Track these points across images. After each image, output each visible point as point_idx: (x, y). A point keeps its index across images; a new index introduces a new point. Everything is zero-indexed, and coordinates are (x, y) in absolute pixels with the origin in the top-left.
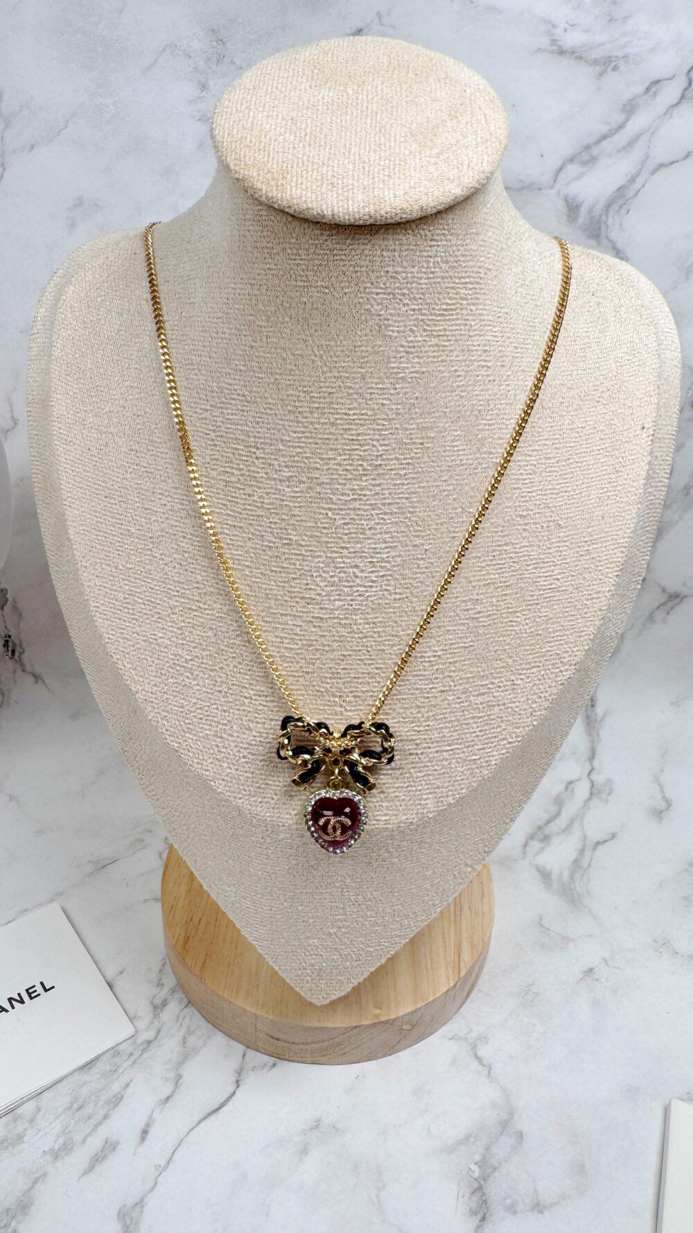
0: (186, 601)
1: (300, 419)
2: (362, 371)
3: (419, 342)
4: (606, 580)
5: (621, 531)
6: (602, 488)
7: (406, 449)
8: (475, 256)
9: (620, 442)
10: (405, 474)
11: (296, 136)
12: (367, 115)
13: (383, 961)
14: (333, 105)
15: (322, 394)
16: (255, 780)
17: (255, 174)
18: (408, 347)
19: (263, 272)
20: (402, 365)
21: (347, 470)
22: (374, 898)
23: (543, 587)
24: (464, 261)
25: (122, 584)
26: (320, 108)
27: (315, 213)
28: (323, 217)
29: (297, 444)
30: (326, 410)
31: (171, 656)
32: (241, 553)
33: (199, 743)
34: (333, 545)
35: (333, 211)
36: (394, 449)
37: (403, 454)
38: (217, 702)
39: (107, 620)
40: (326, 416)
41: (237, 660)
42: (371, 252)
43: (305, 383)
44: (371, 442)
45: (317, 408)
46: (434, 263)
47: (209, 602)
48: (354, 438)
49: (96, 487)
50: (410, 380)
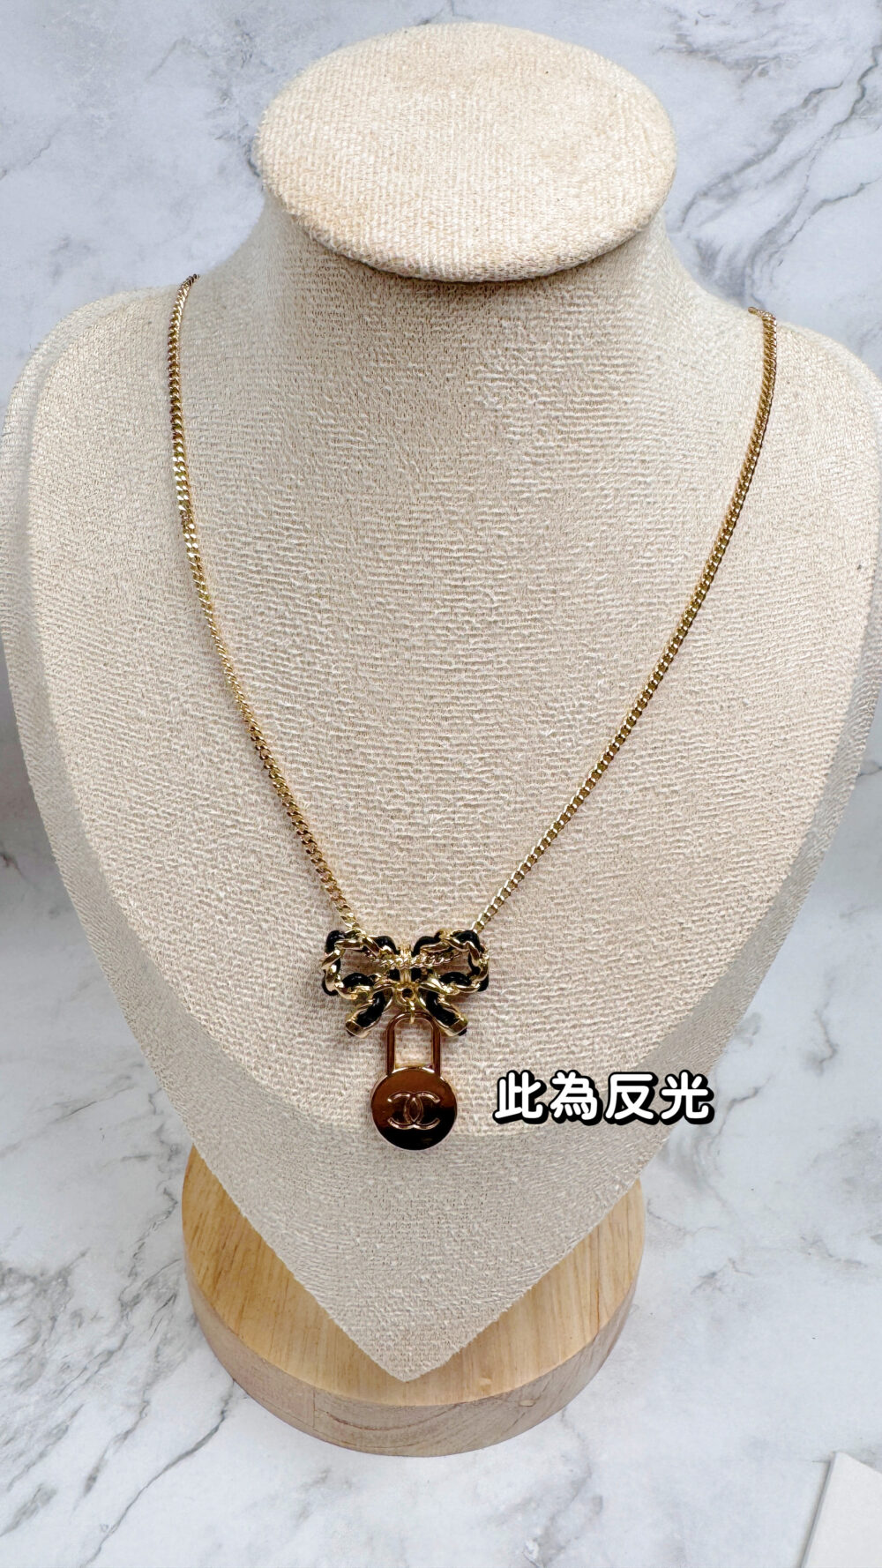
0: (218, 813)
1: (381, 556)
2: (471, 489)
3: (552, 448)
4: (811, 781)
5: (831, 713)
6: (804, 652)
7: (532, 600)
8: (631, 327)
9: (827, 588)
10: (531, 634)
11: (377, 157)
12: (478, 128)
13: (496, 1317)
14: (429, 113)
15: (413, 522)
16: (315, 1068)
17: (319, 210)
18: (537, 455)
19: (330, 348)
20: (527, 481)
21: (448, 629)
22: (483, 1231)
23: (723, 792)
24: (615, 335)
25: (127, 788)
26: (411, 118)
27: (406, 265)
28: (418, 271)
29: (377, 591)
30: (419, 545)
31: (196, 891)
32: (296, 745)
33: (236, 1014)
34: (427, 734)
35: (431, 262)
36: (515, 600)
37: (526, 607)
38: (263, 957)
39: (106, 838)
40: (418, 553)
41: (290, 897)
42: (485, 321)
43: (390, 506)
44: (480, 588)
45: (406, 541)
46: (573, 337)
47: (251, 814)
48: (459, 583)
49: (91, 649)
50: (537, 502)
